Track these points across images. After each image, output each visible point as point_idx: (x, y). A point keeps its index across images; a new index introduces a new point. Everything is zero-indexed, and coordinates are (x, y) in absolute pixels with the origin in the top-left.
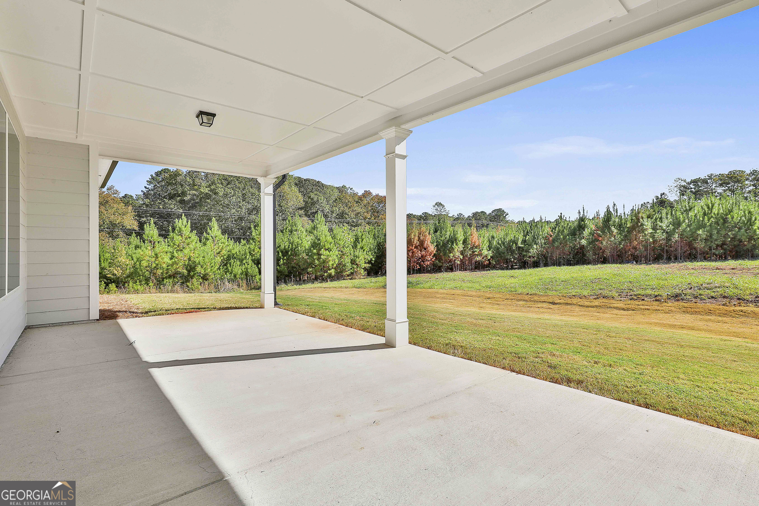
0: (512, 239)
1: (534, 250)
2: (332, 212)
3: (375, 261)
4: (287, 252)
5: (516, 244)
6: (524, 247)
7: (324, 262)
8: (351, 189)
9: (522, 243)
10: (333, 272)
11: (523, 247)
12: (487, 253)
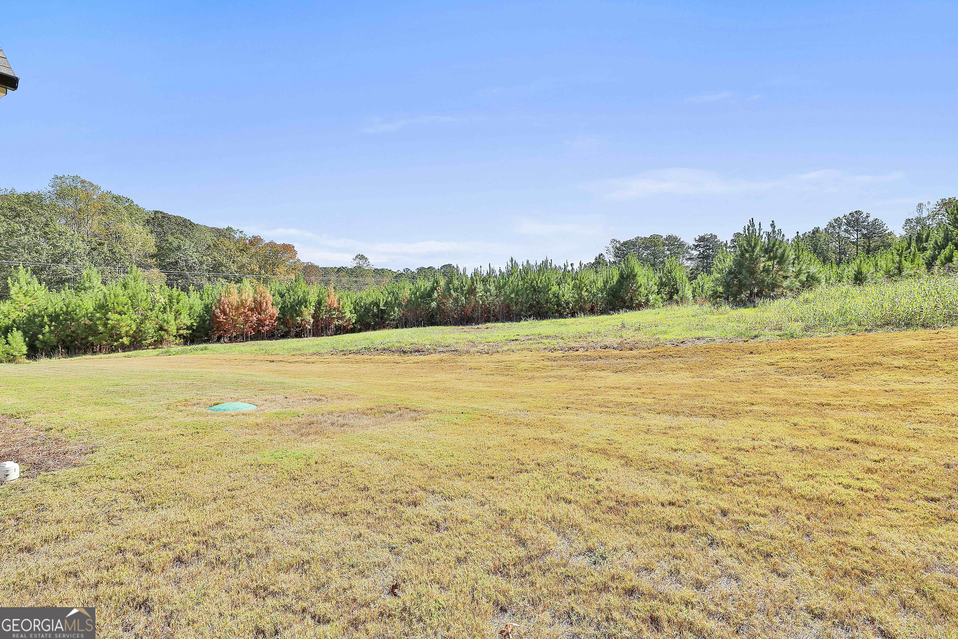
0: (373, 301)
1: (396, 313)
2: (201, 263)
3: (197, 327)
4: (58, 316)
5: (378, 306)
6: (387, 309)
7: (113, 327)
8: (240, 232)
9: (384, 306)
10: (126, 341)
11: (385, 310)
12: (350, 315)
